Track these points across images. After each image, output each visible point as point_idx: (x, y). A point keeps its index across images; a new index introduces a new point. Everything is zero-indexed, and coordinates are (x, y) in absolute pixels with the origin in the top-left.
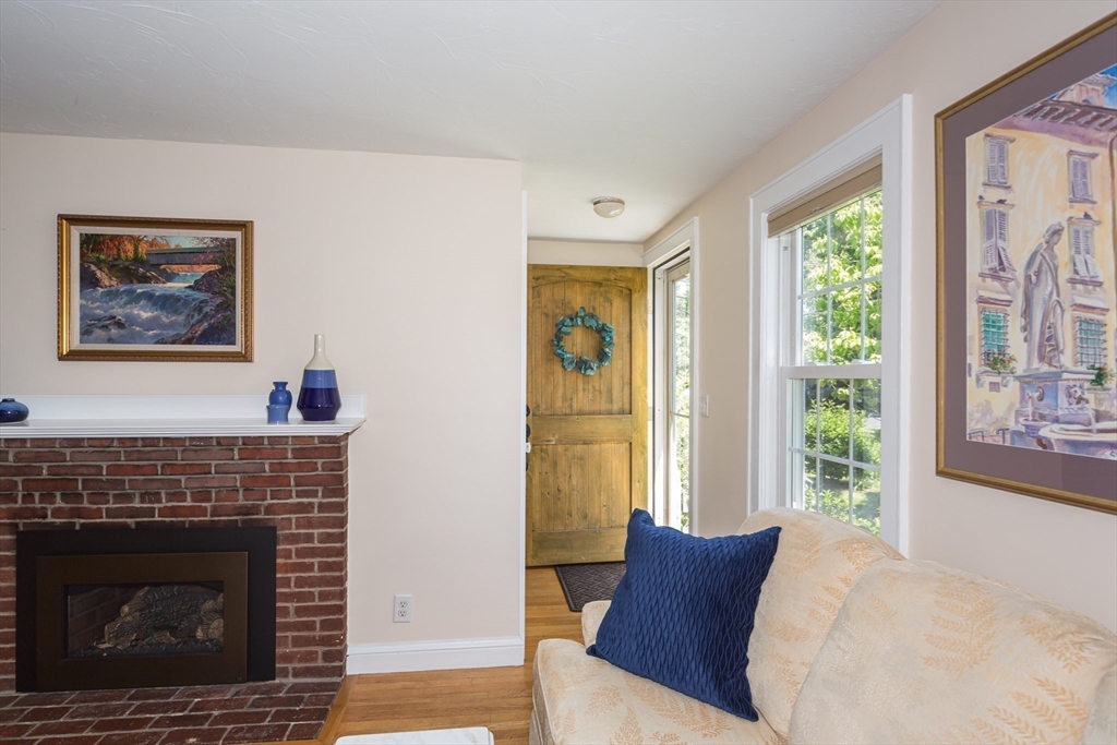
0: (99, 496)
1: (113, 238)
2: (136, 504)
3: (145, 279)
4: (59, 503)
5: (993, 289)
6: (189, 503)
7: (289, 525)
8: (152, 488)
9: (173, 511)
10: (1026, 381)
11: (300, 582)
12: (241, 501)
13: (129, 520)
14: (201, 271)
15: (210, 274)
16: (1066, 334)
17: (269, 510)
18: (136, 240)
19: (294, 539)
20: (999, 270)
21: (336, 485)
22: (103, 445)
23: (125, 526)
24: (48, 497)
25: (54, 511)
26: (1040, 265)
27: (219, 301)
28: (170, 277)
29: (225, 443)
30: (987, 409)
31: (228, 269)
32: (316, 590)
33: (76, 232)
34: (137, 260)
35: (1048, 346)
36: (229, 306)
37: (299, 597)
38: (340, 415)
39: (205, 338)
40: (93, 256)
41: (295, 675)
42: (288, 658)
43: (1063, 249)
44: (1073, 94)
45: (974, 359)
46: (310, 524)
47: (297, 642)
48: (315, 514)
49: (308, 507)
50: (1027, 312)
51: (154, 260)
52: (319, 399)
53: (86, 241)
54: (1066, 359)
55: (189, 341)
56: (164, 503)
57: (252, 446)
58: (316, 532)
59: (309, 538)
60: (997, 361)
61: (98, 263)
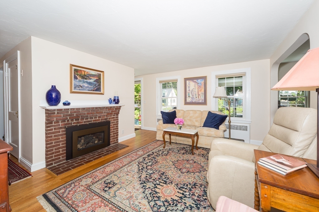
0: (82, 119)
1: (80, 70)
2: (89, 120)
3: (86, 79)
4: (74, 121)
5: (189, 92)
6: (97, 119)
7: (112, 121)
8: (91, 117)
9: (95, 120)
10: (191, 98)
11: (113, 129)
12: (105, 118)
14: (96, 78)
15: (97, 79)
16: (194, 95)
17: (109, 119)
18: (85, 71)
19: (112, 123)
20: (189, 90)
23: (87, 124)
24: (72, 120)
25: (74, 123)
26: (192, 91)
27: (98, 84)
28: (90, 79)
30: (188, 100)
31: (100, 79)
32: (115, 130)
33: (74, 68)
34: (85, 75)
35: (193, 96)
36: (100, 85)
37: (113, 132)
38: (119, 103)
39: (96, 90)
40: (76, 73)
41: (113, 144)
42: (112, 142)
43: (194, 90)
44: (195, 80)
45: (187, 96)
46: (114, 120)
47: (113, 139)
48: (115, 118)
49: (114, 118)
50: (191, 93)
51: (88, 76)
52: (116, 101)
53: (75, 70)
54: (194, 96)
55: (93, 91)
56: (94, 119)
57: (107, 108)
58: (115, 121)
59: (114, 122)
60: (189, 97)
61: (77, 75)
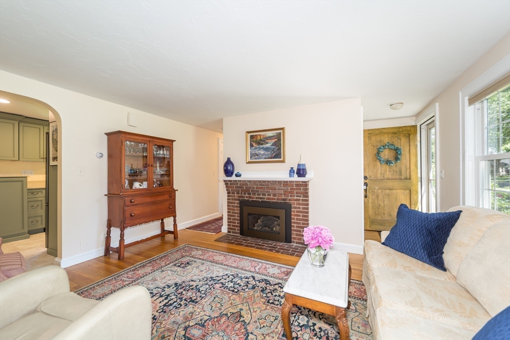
0: (254, 194)
1: (256, 135)
2: (261, 196)
3: (262, 144)
4: (247, 195)
6: (272, 197)
7: (294, 204)
8: (264, 193)
9: (269, 199)
11: (297, 219)
12: (283, 197)
13: (260, 200)
14: (274, 141)
15: (275, 141)
17: (290, 200)
18: (260, 135)
19: (295, 208)
21: (306, 195)
22: (255, 182)
23: (259, 201)
24: (245, 194)
25: (246, 197)
27: (277, 148)
28: (267, 143)
29: (280, 182)
31: (279, 140)
32: (301, 222)
33: (249, 135)
34: (261, 140)
36: (280, 149)
37: (297, 223)
38: (307, 176)
39: (274, 157)
40: (252, 140)
41: (297, 243)
42: (294, 238)
46: (299, 204)
47: (297, 235)
48: (301, 202)
49: (299, 200)
51: (264, 140)
52: (301, 172)
53: (252, 137)
55: (271, 158)
56: (267, 197)
57: (286, 183)
58: (301, 206)
59: (299, 208)
61: (253, 141)
